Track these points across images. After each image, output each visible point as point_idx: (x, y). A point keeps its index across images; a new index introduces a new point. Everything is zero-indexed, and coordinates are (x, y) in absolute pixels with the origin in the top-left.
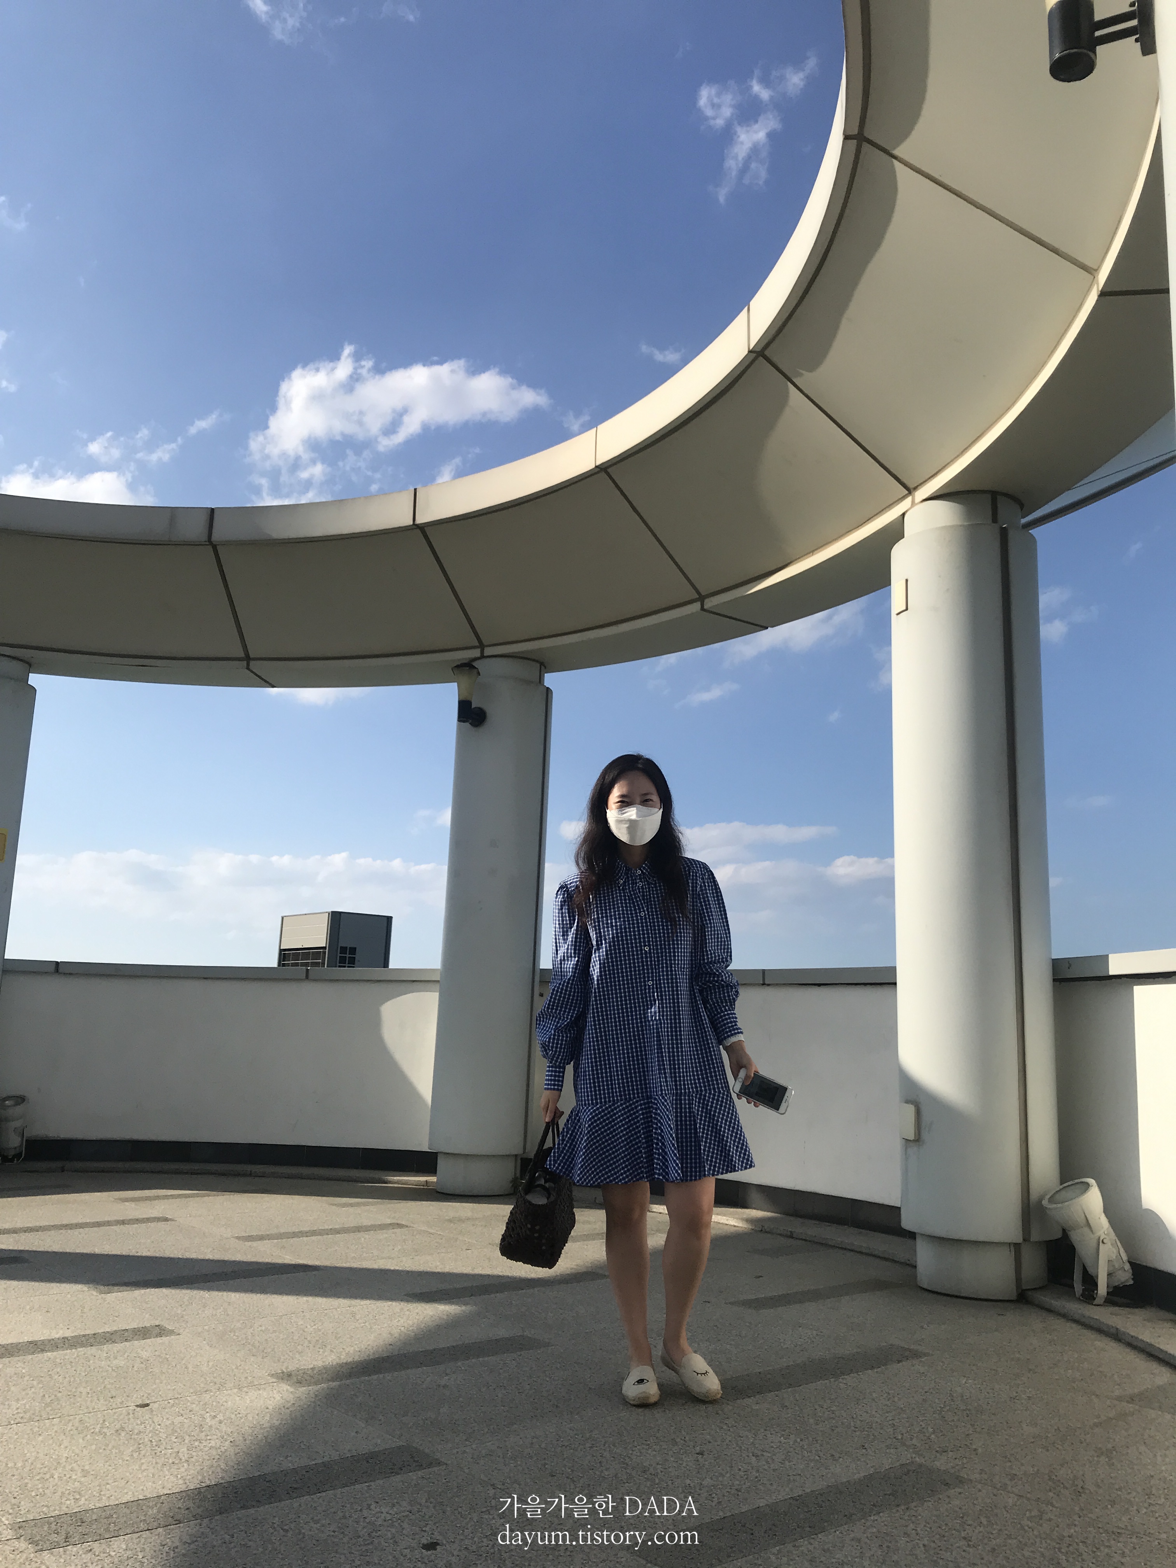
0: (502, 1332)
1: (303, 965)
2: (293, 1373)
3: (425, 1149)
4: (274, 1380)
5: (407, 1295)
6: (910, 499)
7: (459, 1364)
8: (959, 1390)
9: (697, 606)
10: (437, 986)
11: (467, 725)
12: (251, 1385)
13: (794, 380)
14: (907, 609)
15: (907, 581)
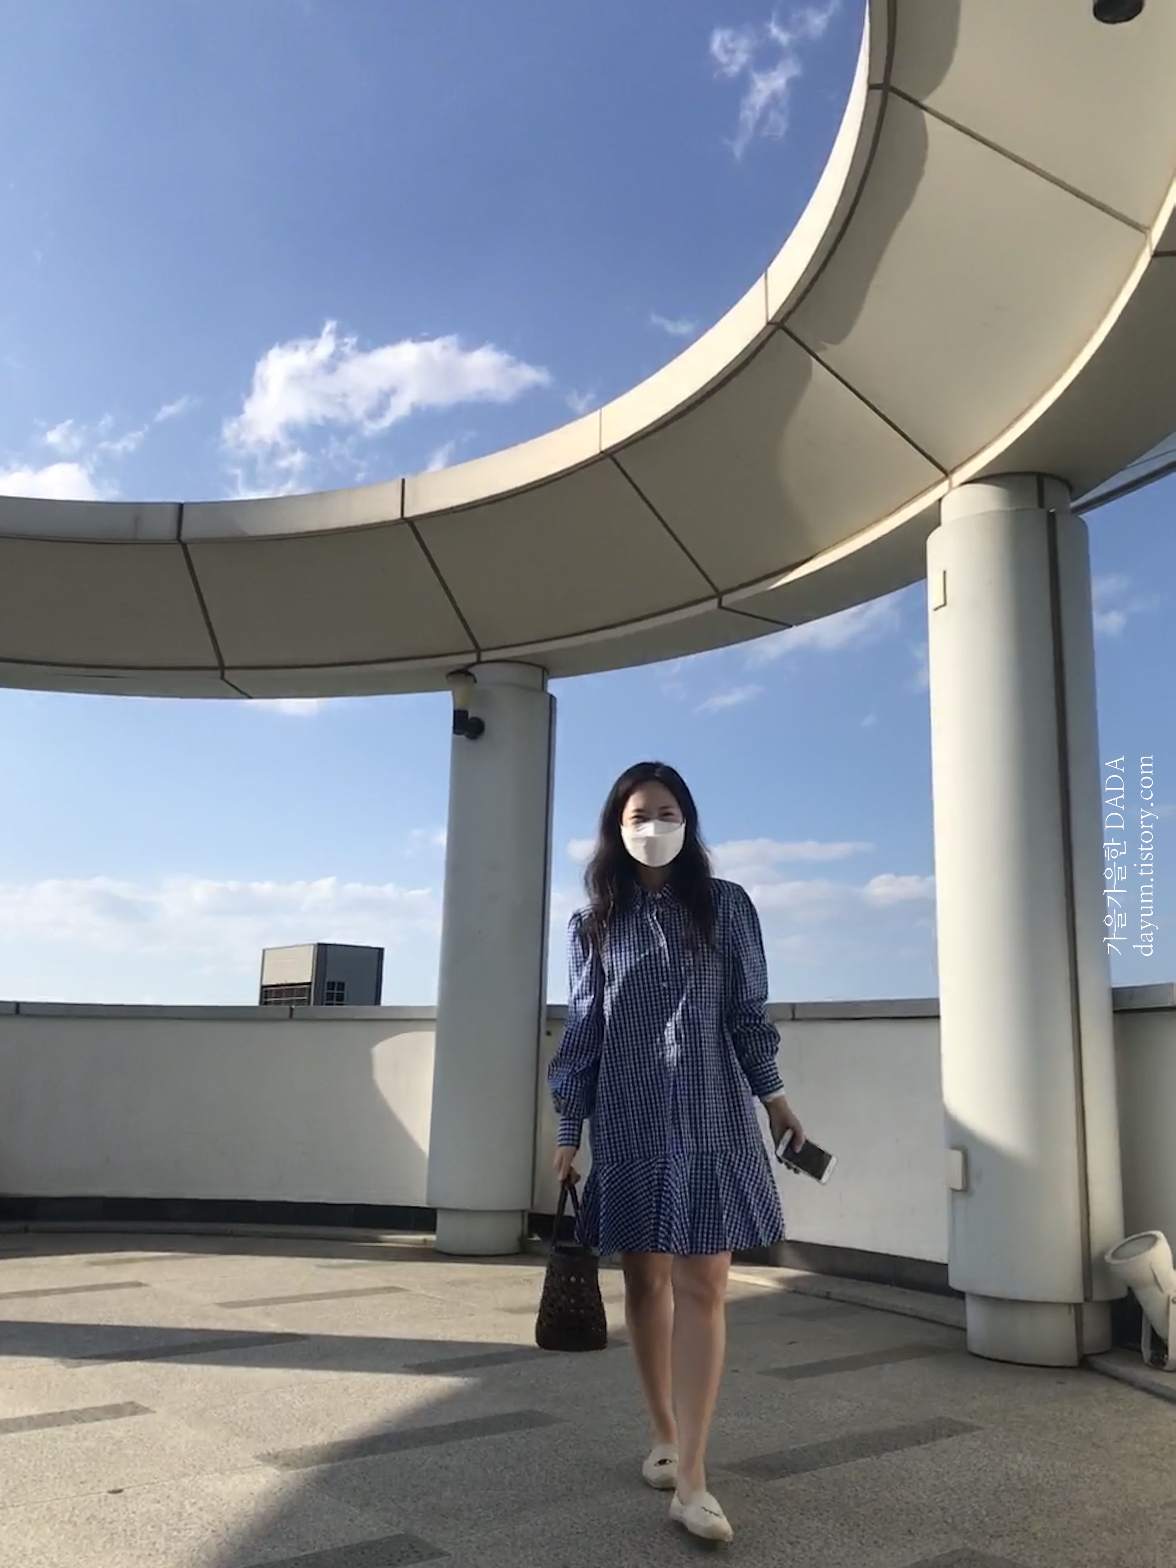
0: (509, 1407)
1: (287, 1002)
2: (280, 1455)
3: (424, 1204)
4: (260, 1463)
5: (404, 1366)
6: (946, 483)
7: (463, 1442)
8: (1016, 1467)
9: (713, 604)
10: (434, 1025)
11: (463, 737)
12: (234, 1469)
13: (819, 354)
14: (945, 604)
15: (945, 573)
